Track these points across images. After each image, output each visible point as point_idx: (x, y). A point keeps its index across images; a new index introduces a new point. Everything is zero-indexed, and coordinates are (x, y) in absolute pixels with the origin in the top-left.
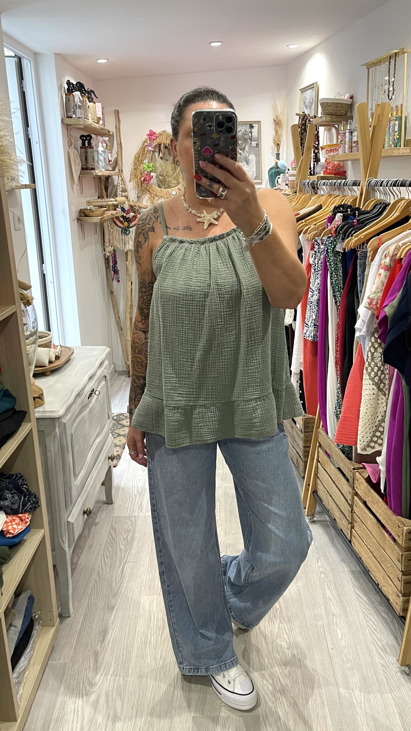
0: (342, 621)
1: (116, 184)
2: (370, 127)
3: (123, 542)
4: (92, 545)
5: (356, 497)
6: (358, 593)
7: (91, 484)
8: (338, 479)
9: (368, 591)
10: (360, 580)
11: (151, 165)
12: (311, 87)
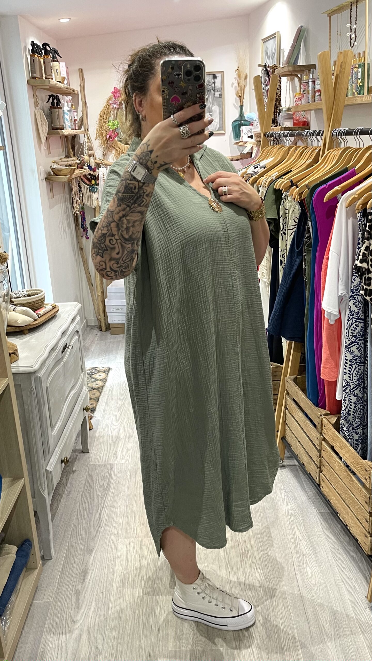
0: (312, 561)
1: (82, 142)
2: (333, 75)
3: (99, 488)
4: (70, 492)
5: (323, 442)
6: (327, 533)
7: (68, 434)
8: (306, 425)
9: (337, 532)
10: (329, 521)
11: (116, 122)
12: (273, 36)
